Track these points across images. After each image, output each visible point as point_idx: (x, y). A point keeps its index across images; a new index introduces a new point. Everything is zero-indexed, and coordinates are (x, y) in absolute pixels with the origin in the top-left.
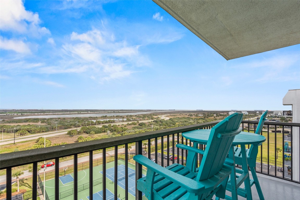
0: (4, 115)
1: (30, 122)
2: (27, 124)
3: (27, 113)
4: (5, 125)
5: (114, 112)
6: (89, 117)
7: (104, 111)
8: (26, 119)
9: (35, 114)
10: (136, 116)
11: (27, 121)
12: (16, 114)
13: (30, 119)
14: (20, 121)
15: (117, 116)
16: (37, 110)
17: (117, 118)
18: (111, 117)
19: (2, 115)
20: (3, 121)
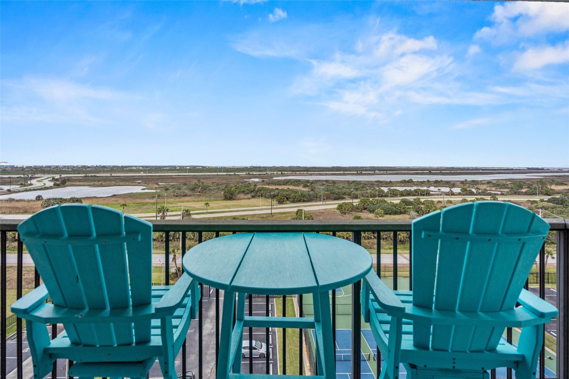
0: (264, 174)
1: (289, 185)
2: (285, 187)
3: (287, 171)
4: (263, 188)
5: (430, 172)
6: (376, 181)
7: (408, 169)
8: (285, 180)
9: (296, 174)
10: (489, 182)
11: (286, 183)
12: (275, 173)
13: (290, 180)
14: (279, 183)
15: (437, 181)
16: (300, 167)
17: (436, 187)
18: (422, 183)
19: (262, 174)
20: (263, 181)
